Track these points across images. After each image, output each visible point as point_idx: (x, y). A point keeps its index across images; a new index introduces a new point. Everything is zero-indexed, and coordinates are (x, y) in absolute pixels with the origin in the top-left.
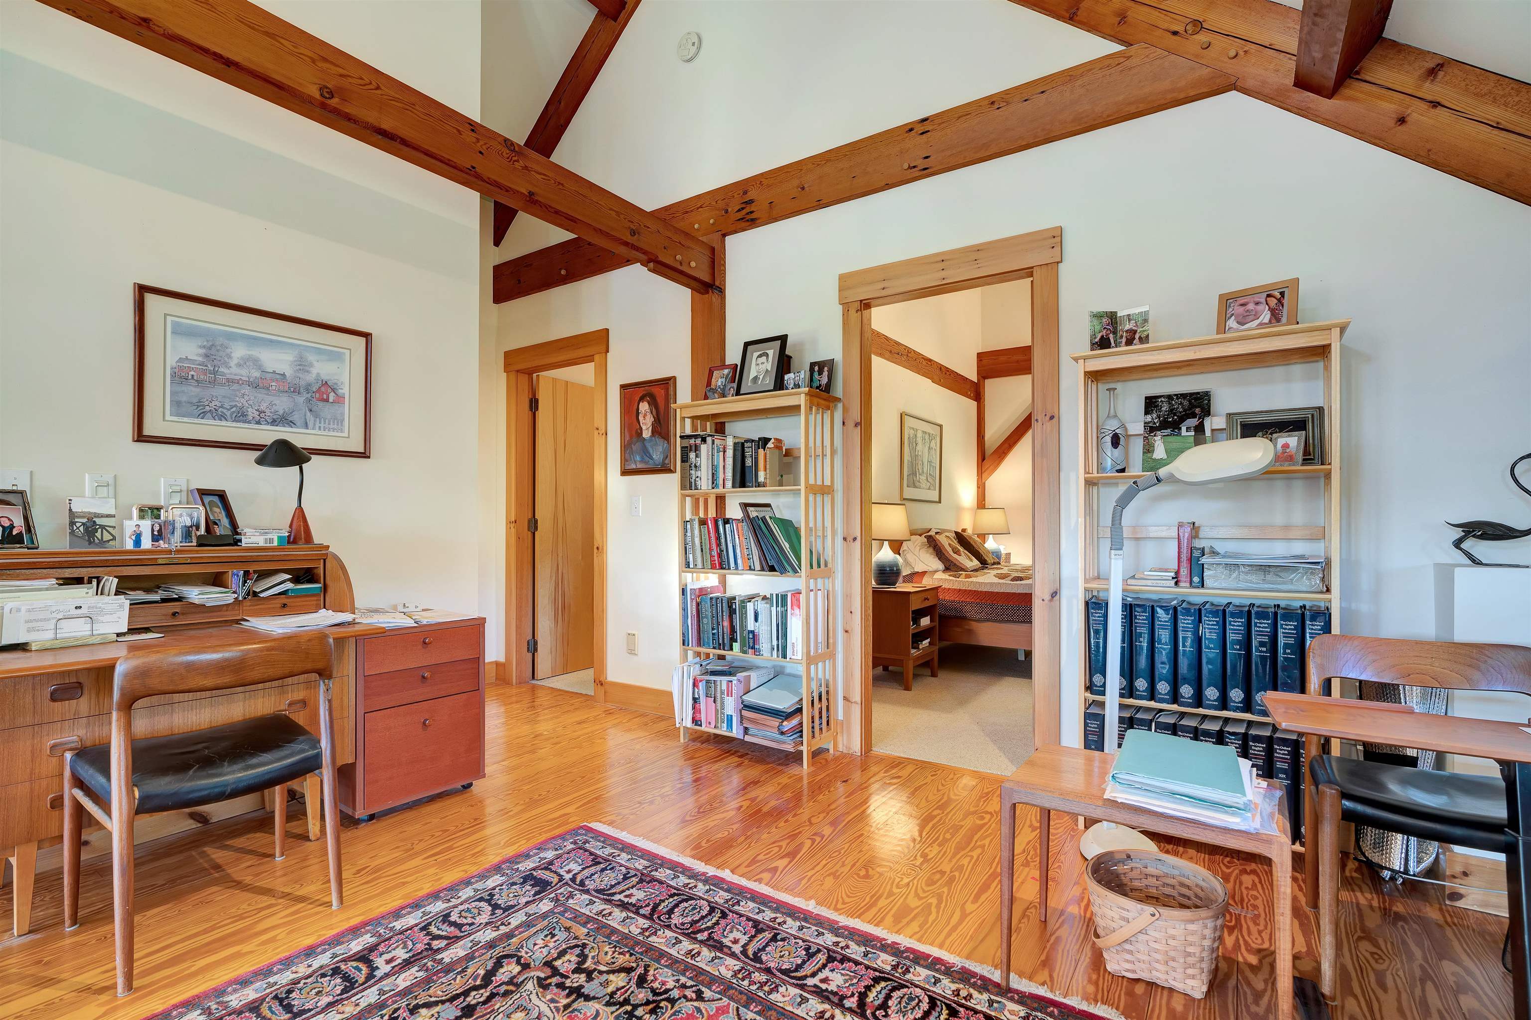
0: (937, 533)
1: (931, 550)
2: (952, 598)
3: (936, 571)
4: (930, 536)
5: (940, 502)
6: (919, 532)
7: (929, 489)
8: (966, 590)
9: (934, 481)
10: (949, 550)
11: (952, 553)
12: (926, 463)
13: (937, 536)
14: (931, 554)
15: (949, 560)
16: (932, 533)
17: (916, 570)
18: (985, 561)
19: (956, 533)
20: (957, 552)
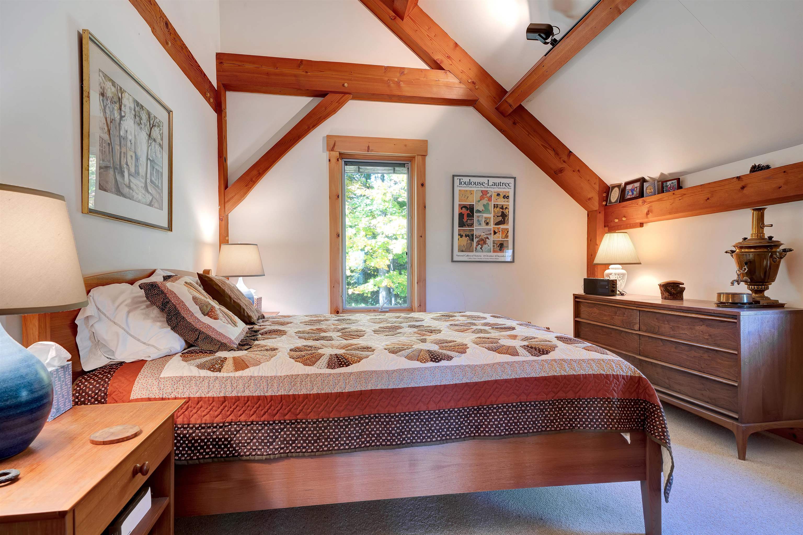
0: (166, 278)
1: (155, 311)
2: (207, 419)
3: (169, 356)
4: (153, 286)
5: (170, 228)
6: (130, 276)
7: (150, 205)
8: (238, 399)
9: (161, 194)
10: (195, 309)
11: (199, 315)
12: (143, 160)
13: (169, 285)
14: (155, 320)
15: (195, 330)
16: (157, 278)
17: (119, 357)
18: (249, 317)
19: (200, 276)
20: (209, 313)
